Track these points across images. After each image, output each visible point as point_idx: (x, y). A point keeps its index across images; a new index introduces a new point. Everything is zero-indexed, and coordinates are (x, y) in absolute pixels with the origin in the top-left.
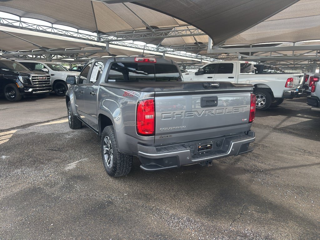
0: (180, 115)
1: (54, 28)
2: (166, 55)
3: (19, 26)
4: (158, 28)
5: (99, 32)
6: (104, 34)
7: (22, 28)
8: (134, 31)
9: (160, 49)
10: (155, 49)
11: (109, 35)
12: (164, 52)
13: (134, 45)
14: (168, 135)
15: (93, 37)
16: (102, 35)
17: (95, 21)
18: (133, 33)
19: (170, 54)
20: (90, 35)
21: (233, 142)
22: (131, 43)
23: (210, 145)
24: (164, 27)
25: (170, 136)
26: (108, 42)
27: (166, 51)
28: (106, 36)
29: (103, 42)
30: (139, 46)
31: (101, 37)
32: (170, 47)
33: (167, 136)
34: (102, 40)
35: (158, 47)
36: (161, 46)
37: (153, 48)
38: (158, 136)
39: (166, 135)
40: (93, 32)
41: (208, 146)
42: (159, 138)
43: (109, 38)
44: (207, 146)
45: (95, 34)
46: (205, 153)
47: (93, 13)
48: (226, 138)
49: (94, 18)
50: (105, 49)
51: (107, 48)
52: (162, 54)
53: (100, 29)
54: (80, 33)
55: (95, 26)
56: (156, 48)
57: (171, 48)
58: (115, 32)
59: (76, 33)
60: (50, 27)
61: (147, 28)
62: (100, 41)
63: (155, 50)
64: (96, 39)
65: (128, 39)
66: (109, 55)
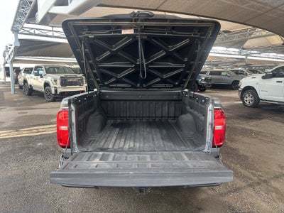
4: (231, 32)
9: (242, 52)
10: (236, 52)
24: (237, 30)
27: (249, 54)
30: (218, 51)
32: (253, 49)
35: (241, 50)
52: (244, 57)
56: (238, 52)
63: (236, 54)
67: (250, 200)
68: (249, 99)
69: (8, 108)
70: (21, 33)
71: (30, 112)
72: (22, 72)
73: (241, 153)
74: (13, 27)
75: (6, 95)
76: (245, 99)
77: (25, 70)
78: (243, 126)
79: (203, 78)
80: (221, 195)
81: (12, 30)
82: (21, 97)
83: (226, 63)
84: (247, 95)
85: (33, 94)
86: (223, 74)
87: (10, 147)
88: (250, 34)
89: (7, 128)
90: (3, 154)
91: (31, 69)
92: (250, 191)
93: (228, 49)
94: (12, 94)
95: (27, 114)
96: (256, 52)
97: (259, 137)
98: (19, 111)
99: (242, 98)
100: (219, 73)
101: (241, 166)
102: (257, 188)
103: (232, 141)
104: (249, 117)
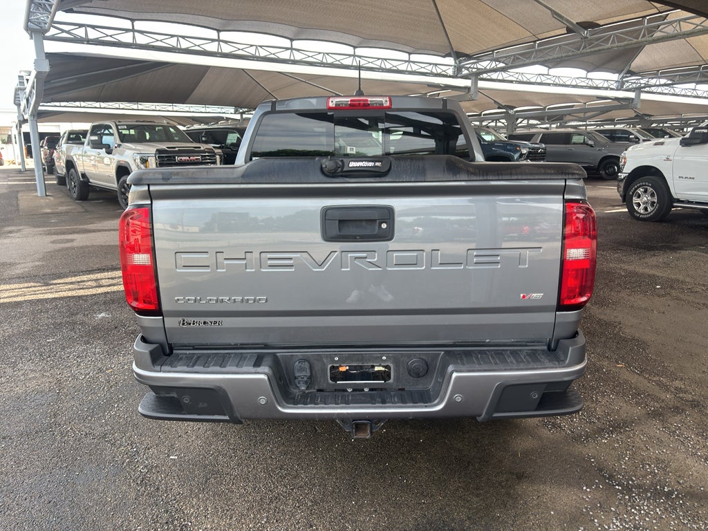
0: (244, 262)
1: (358, 56)
2: (644, 96)
3: (288, 58)
4: (599, 26)
5: (458, 55)
6: (469, 57)
7: (295, 62)
8: (535, 42)
9: (627, 81)
10: (612, 82)
11: (479, 59)
12: (639, 90)
13: (549, 77)
14: (208, 320)
15: (444, 68)
16: (465, 60)
17: (443, 31)
18: (533, 47)
19: (660, 93)
20: (436, 65)
21: (457, 371)
22: (543, 75)
23: (383, 366)
24: (615, 19)
25: (215, 323)
26: (476, 76)
27: (644, 87)
28: (472, 63)
29: (466, 77)
30: (564, 79)
31: (463, 67)
32: (656, 74)
33: (205, 323)
34: (465, 72)
35: (623, 77)
36: (632, 73)
37: (607, 81)
38: (177, 318)
39: (202, 320)
40: (444, 57)
41: (377, 369)
42: (176, 325)
43: (479, 67)
44: (371, 370)
45: (450, 61)
46: (366, 390)
47: (435, 11)
48: (446, 351)
49: (440, 23)
50: (469, 92)
51: (472, 89)
52: (632, 95)
53: (457, 47)
54: (414, 62)
55: (447, 41)
56: (616, 82)
57: (660, 78)
58: (493, 51)
59: (406, 61)
60: (350, 55)
61: (569, 31)
62: (459, 75)
63: (612, 87)
64: (450, 72)
65: (522, 63)
66: (499, 108)
67: (655, 452)
68: (644, 201)
69: (27, 230)
70: (53, 38)
71: (80, 240)
72: (63, 141)
73: (628, 332)
74: (28, 20)
75: (25, 200)
76: (635, 200)
77: (69, 139)
78: (631, 268)
79: (524, 151)
80: (577, 438)
81: (27, 28)
82: (61, 204)
83: (585, 111)
84: (640, 191)
85: (91, 195)
86: (575, 139)
87: (24, 324)
88: (651, 31)
89: (21, 278)
90: (8, 341)
91: (84, 133)
92: (655, 429)
93: (591, 75)
94: (40, 197)
95: (75, 244)
96: (663, 81)
97: (674, 293)
98: (55, 237)
99: (626, 199)
100: (566, 138)
101: (628, 365)
102: (675, 421)
103: (603, 303)
104: (646, 246)
